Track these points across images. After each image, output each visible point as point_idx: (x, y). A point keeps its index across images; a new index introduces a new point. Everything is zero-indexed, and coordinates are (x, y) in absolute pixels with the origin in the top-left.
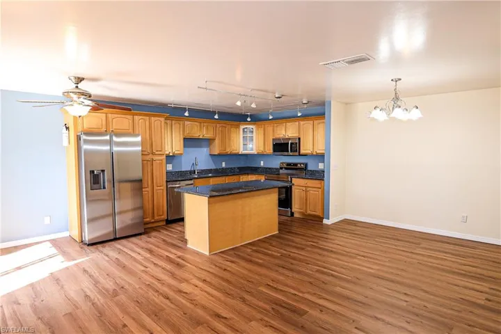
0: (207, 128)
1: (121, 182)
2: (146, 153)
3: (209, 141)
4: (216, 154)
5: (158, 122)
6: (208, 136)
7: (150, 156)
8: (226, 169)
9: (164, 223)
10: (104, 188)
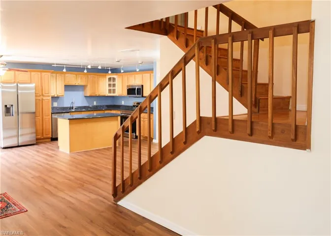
0: (81, 78)
1: (22, 113)
2: (38, 95)
3: (83, 87)
4: (88, 95)
5: (46, 75)
6: (82, 83)
7: (41, 97)
8: (96, 106)
9: (50, 140)
10: (13, 115)
